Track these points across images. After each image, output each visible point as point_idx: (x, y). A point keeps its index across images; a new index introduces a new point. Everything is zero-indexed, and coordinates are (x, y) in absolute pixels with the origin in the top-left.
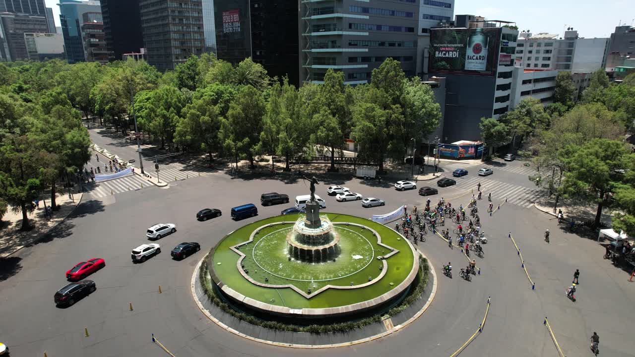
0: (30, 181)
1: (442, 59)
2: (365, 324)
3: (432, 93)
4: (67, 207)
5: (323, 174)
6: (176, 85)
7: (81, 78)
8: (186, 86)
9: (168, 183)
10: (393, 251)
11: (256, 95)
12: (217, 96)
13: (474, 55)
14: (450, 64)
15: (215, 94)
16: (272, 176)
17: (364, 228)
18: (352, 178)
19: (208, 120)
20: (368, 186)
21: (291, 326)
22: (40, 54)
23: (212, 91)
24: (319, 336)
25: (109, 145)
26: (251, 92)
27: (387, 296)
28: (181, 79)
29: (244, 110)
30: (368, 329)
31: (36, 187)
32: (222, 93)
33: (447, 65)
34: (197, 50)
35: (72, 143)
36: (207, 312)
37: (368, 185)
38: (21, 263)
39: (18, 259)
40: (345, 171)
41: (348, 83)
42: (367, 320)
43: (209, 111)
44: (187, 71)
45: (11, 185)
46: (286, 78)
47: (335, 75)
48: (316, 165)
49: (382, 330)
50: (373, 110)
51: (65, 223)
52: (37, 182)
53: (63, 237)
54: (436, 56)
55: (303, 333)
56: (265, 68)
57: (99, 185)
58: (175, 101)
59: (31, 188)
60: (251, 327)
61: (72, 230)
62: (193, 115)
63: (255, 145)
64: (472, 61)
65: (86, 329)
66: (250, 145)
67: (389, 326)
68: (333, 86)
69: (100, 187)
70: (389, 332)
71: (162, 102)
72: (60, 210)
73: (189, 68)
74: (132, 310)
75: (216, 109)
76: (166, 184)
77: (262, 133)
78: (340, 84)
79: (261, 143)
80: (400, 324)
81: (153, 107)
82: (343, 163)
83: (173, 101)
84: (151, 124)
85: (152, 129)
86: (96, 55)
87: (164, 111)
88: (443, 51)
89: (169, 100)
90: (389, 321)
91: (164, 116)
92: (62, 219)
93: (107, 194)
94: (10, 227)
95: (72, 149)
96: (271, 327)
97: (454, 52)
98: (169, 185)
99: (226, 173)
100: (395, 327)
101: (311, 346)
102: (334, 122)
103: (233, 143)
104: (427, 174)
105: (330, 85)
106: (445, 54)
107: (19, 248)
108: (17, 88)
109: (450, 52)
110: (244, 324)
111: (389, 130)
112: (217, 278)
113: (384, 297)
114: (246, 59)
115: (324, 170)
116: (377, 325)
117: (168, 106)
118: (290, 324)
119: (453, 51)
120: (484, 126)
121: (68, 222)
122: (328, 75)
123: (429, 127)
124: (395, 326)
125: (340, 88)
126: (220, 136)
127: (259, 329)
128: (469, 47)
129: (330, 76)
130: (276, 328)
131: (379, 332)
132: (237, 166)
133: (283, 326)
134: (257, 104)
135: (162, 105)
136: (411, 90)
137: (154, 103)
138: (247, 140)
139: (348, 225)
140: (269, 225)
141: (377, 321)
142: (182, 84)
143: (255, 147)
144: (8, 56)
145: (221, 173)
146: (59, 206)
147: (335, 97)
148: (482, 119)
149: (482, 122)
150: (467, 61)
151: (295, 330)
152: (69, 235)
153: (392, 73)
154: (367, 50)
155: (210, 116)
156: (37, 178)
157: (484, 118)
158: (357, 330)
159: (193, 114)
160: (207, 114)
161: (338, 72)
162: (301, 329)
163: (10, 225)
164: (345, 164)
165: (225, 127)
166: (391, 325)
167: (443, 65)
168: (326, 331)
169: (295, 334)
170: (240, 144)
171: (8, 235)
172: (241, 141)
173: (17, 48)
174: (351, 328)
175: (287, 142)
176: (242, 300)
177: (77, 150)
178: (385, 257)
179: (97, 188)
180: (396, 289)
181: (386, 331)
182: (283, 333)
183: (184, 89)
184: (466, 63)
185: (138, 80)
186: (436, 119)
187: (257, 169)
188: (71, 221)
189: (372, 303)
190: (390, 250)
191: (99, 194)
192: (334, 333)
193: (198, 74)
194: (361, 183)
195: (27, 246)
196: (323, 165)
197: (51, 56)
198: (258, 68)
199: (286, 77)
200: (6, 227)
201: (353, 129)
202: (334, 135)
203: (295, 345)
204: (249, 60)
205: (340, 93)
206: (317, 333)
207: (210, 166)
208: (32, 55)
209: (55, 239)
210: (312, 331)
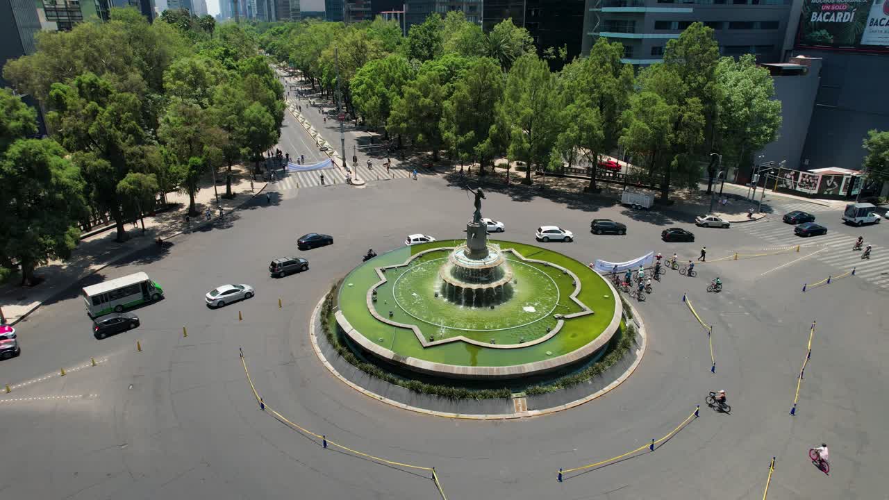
0: (192, 159)
1: (821, 25)
2: (485, 396)
3: (770, 82)
4: (244, 196)
5: (576, 194)
6: (407, 54)
7: (315, 43)
8: (418, 56)
9: (366, 181)
10: (584, 310)
11: (491, 71)
12: (449, 72)
13: (884, 16)
14: (834, 35)
15: (446, 69)
16: (501, 188)
17: (566, 274)
18: (615, 204)
19: (430, 104)
20: (630, 219)
21: (390, 376)
22: (303, 12)
23: (444, 65)
24: (418, 396)
25: (328, 128)
26: (485, 67)
27: (530, 367)
28: (413, 48)
29: (471, 92)
30: (487, 403)
31: (197, 166)
32: (457, 67)
33: (830, 35)
34: (471, 8)
35: (250, 121)
36: (314, 339)
37: (631, 217)
38: (171, 250)
39: (170, 245)
40: (611, 194)
41: (627, 61)
42: (490, 392)
43: (433, 91)
44: (423, 36)
45: (175, 162)
46: (563, 51)
47: (608, 46)
48: (573, 179)
49: (507, 410)
50: (655, 102)
51: (233, 213)
52: (199, 161)
53: (223, 228)
54: (812, 20)
55: (401, 388)
56: (531, 34)
57: (290, 175)
58: (399, 77)
59: (193, 167)
60: (348, 366)
61: (235, 222)
62: (412, 95)
63: (482, 143)
64: (879, 28)
65: (184, 328)
66: (474, 142)
67: (521, 408)
68: (602, 64)
69: (290, 177)
70: (516, 415)
71: (383, 77)
72: (235, 198)
73: (425, 32)
74: (241, 319)
75: (443, 90)
76: (363, 182)
77: (493, 127)
78: (613, 61)
79: (488, 140)
80: (539, 409)
81: (372, 82)
82: (613, 182)
83: (396, 76)
84: (366, 104)
85: (366, 110)
86: (354, 13)
87: (383, 88)
88: (826, 11)
89: (391, 74)
90: (522, 402)
91: (383, 96)
92: (232, 209)
93: (292, 186)
94: (181, 210)
95: (248, 126)
96: (366, 371)
97: (846, 13)
98: (366, 184)
99: (445, 178)
100: (529, 412)
101: (405, 405)
102: (592, 117)
103: (454, 138)
104: (738, 212)
105: (597, 62)
106: (828, 17)
107: (177, 233)
108: (223, 53)
109: (839, 14)
110: (342, 360)
111: (677, 136)
112: (336, 302)
113: (526, 367)
114: (504, 20)
115: (580, 188)
116: (503, 402)
117: (389, 82)
118: (389, 373)
119: (843, 11)
120: (871, 144)
121: (236, 213)
122: (597, 47)
123: (754, 139)
124: (529, 410)
125: (611, 67)
126: (441, 126)
127: (354, 370)
128: (877, 3)
129: (601, 48)
130: (372, 374)
131: (503, 412)
132: (462, 169)
133: (381, 373)
134: (490, 86)
135: (382, 80)
136: (732, 75)
137: (374, 77)
138: (471, 134)
139: (547, 266)
140: (440, 248)
141: (504, 397)
142: (414, 53)
143: (481, 145)
144: (273, 16)
145: (439, 177)
146: (235, 194)
147: (601, 80)
148: (870, 132)
149: (869, 137)
150: (867, 28)
151: (392, 382)
152: (229, 227)
153: (696, 47)
154: (691, 10)
155: (433, 98)
156: (201, 157)
157: (876, 131)
158: (471, 401)
159: (412, 93)
160: (431, 95)
161: (614, 43)
162: (401, 382)
163: (182, 208)
164: (616, 183)
165: (448, 116)
166: (524, 407)
167: (821, 37)
168: (430, 392)
169: (391, 385)
170: (461, 139)
171: (173, 218)
172: (462, 134)
173: (283, 5)
174: (463, 396)
175: (522, 142)
176: (347, 332)
177: (253, 128)
178: (566, 317)
179: (286, 179)
180: (549, 362)
181: (513, 412)
182: (378, 382)
183: (415, 61)
184: (865, 32)
185: (372, 47)
186: (769, 127)
187: (487, 177)
188: (239, 212)
189: (504, 371)
190: (581, 307)
191: (285, 187)
192: (439, 397)
193: (438, 40)
194: (623, 213)
195: (185, 233)
196: (583, 181)
197: (313, 15)
198: (520, 33)
199: (564, 49)
200: (177, 210)
201: (625, 132)
202: (588, 137)
203: (387, 400)
204: (508, 22)
205: (610, 74)
206: (418, 392)
207: (429, 167)
208: (294, 14)
209: (214, 229)
210: (413, 388)
